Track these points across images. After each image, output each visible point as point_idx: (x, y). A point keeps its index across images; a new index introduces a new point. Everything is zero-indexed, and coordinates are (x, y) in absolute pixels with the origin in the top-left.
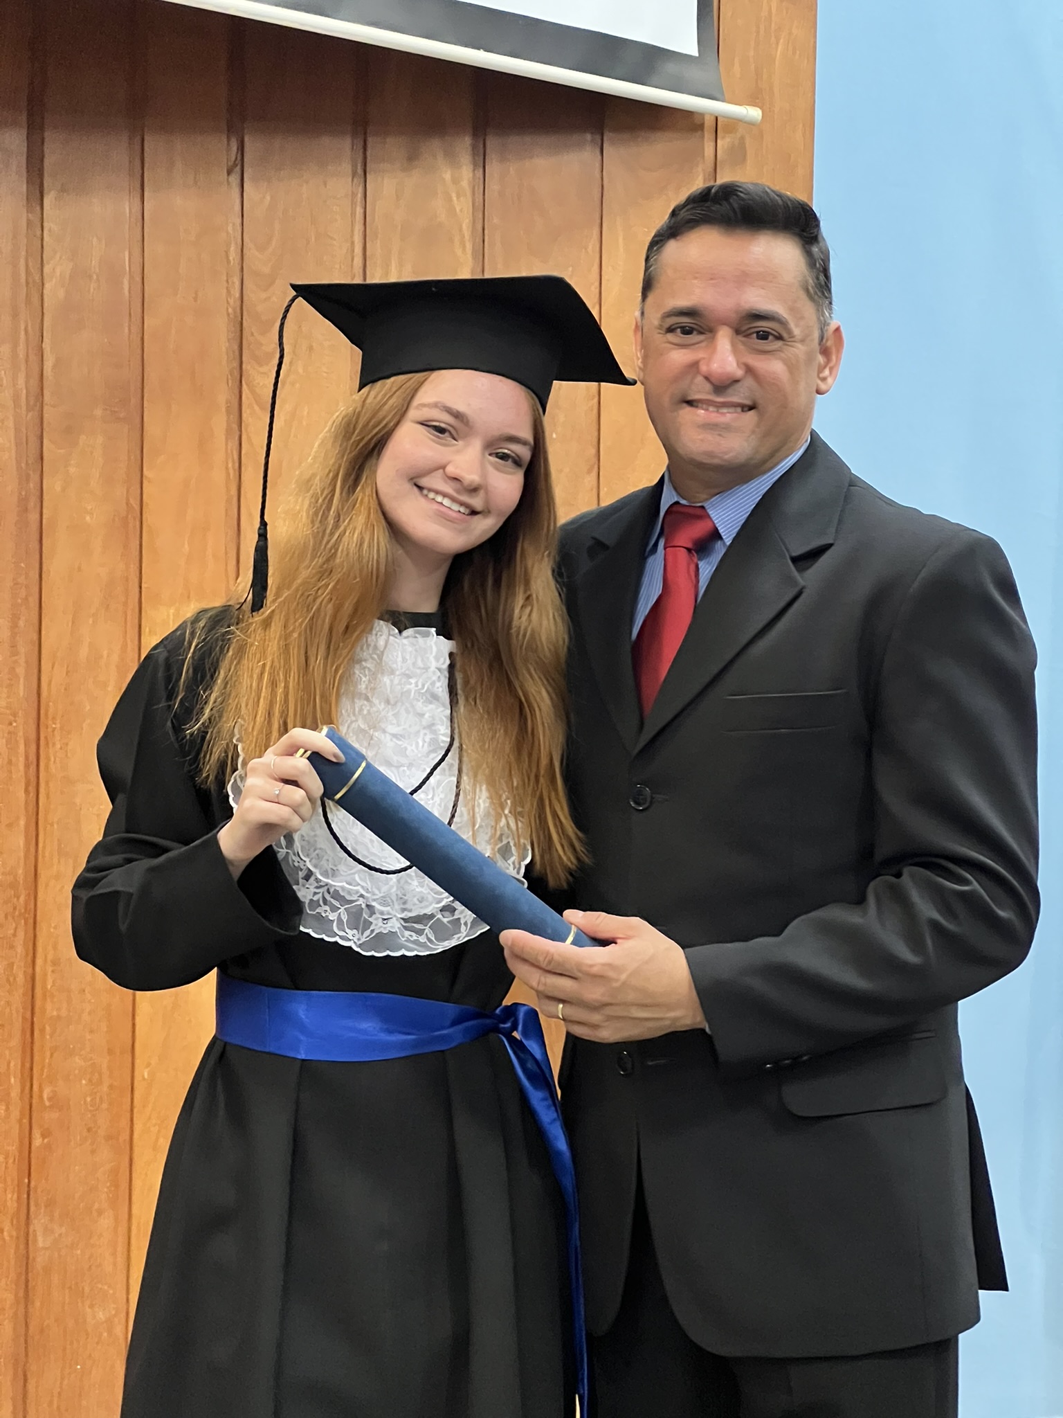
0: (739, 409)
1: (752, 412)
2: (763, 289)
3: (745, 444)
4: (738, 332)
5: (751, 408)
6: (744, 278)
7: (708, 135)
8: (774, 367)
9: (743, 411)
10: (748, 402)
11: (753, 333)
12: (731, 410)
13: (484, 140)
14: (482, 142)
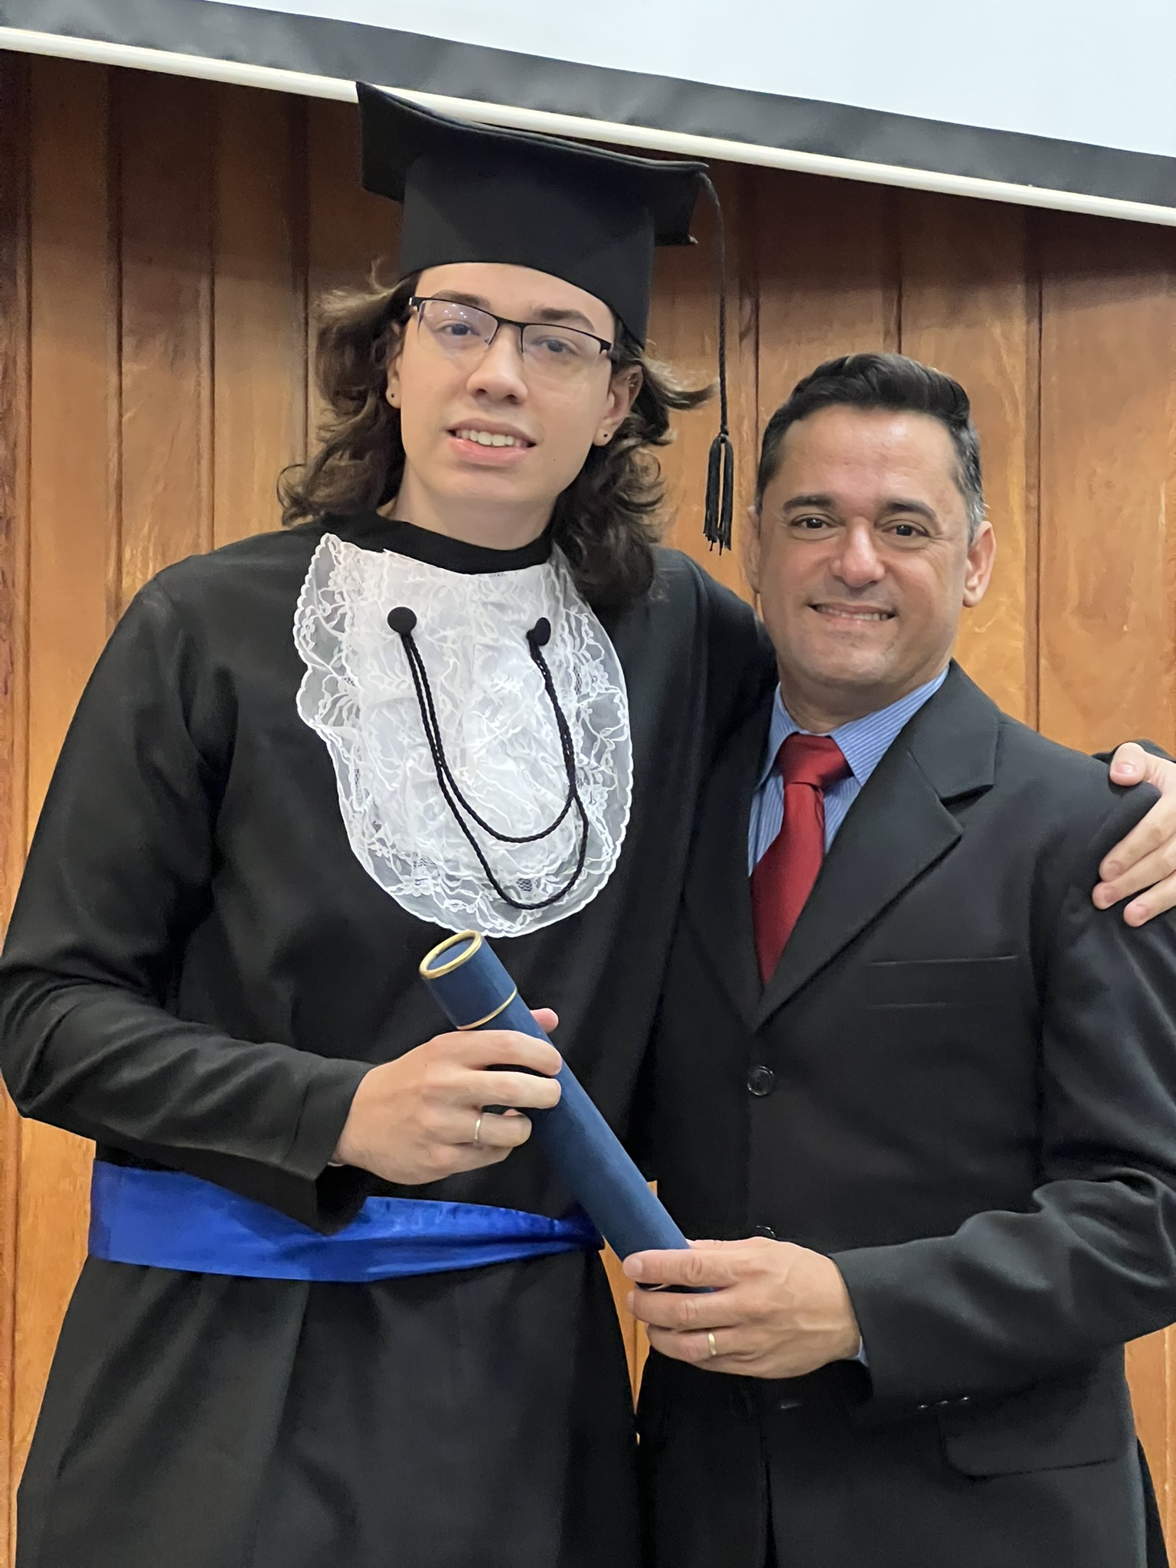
0: (876, 617)
1: (892, 620)
2: (906, 475)
3: (883, 659)
4: (876, 525)
5: (890, 616)
6: (884, 462)
8: (917, 566)
9: (881, 619)
10: (888, 608)
11: (893, 528)
12: (867, 617)
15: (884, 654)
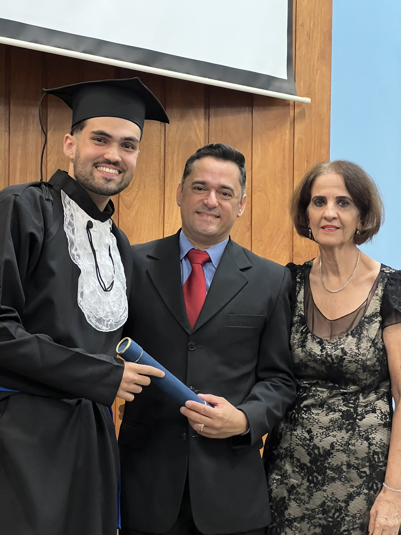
0: (214, 217)
1: (219, 219)
2: (227, 179)
3: (216, 229)
4: (218, 192)
5: (218, 217)
6: (221, 174)
7: (291, 108)
8: (227, 204)
9: (216, 218)
10: (218, 215)
11: (222, 193)
12: (212, 217)
13: (209, 110)
14: (208, 111)
15: (216, 228)
